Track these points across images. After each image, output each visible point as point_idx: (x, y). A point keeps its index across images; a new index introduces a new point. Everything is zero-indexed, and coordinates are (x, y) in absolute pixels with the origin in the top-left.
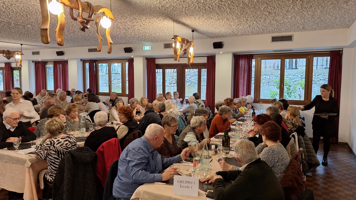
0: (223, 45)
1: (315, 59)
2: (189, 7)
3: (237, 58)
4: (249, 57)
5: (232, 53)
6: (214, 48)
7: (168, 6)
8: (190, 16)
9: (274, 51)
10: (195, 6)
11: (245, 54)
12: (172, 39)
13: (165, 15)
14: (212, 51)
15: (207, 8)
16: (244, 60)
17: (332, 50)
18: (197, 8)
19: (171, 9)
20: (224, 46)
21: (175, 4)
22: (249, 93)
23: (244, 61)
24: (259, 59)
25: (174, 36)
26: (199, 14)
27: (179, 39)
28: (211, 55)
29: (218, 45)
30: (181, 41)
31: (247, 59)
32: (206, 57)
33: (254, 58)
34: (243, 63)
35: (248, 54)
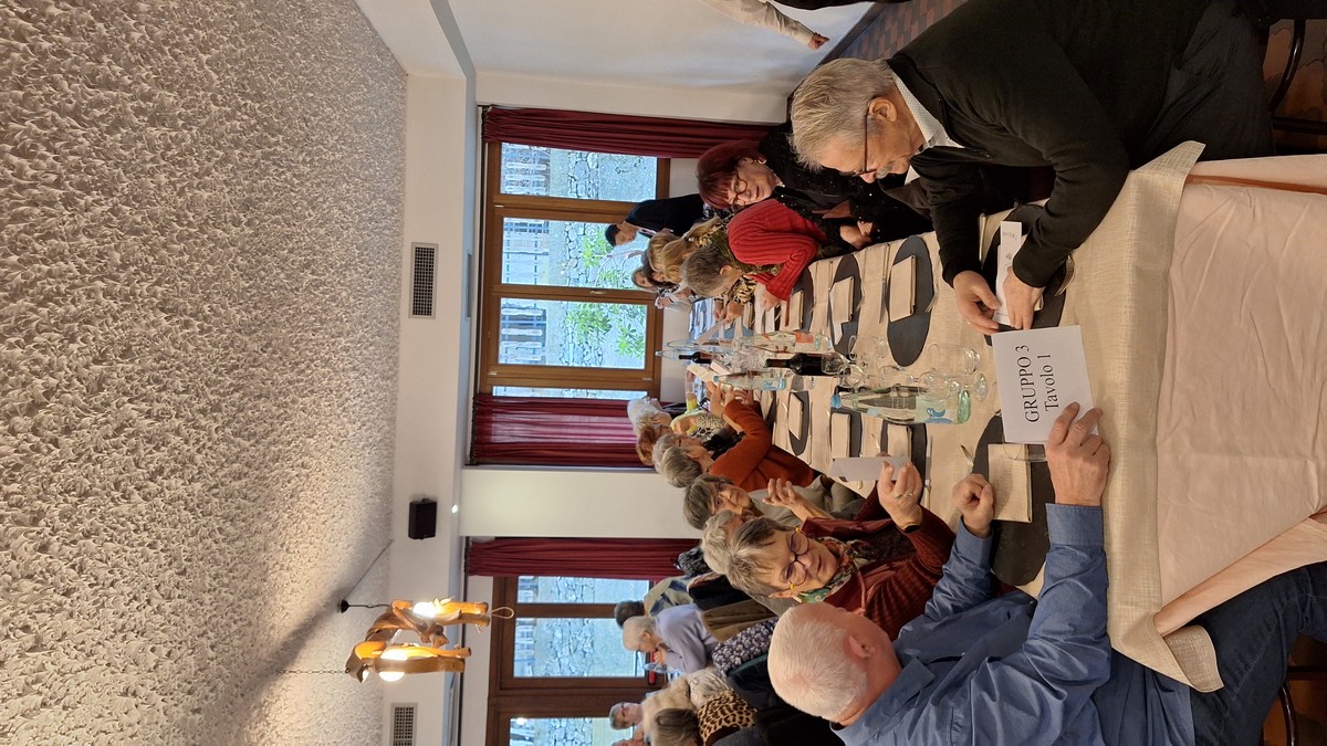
0: (424, 500)
1: (506, 189)
2: (216, 562)
3: (483, 452)
4: (484, 407)
5: (462, 468)
6: (432, 534)
7: (191, 660)
8: (265, 581)
9: (469, 315)
10: (218, 536)
11: (470, 424)
12: (361, 679)
13: (240, 700)
14: (442, 550)
15: (236, 484)
16: (493, 425)
17: (480, 136)
18: (229, 528)
19: (211, 654)
20: (430, 494)
21: (189, 620)
22: (619, 409)
23: (498, 425)
24: (494, 373)
25: (348, 670)
26: (260, 538)
27: (367, 651)
28: (463, 561)
29: (423, 519)
30: (377, 645)
31: (491, 413)
32: (471, 578)
33: (488, 390)
34: (506, 431)
35: (471, 409)
